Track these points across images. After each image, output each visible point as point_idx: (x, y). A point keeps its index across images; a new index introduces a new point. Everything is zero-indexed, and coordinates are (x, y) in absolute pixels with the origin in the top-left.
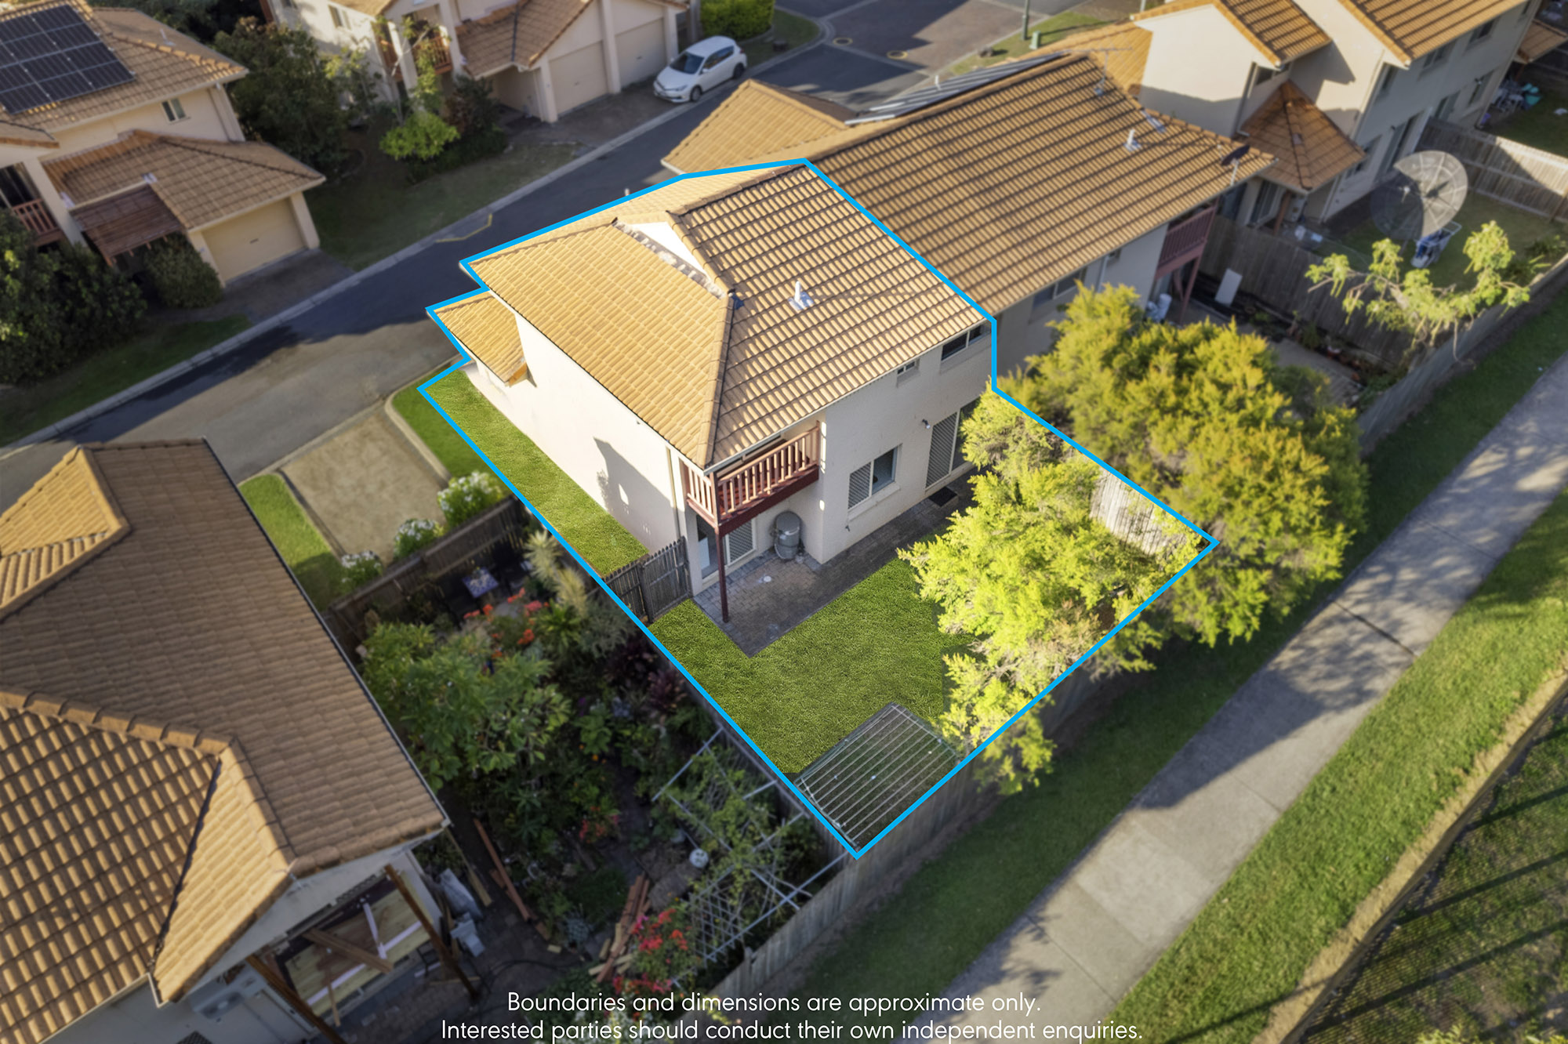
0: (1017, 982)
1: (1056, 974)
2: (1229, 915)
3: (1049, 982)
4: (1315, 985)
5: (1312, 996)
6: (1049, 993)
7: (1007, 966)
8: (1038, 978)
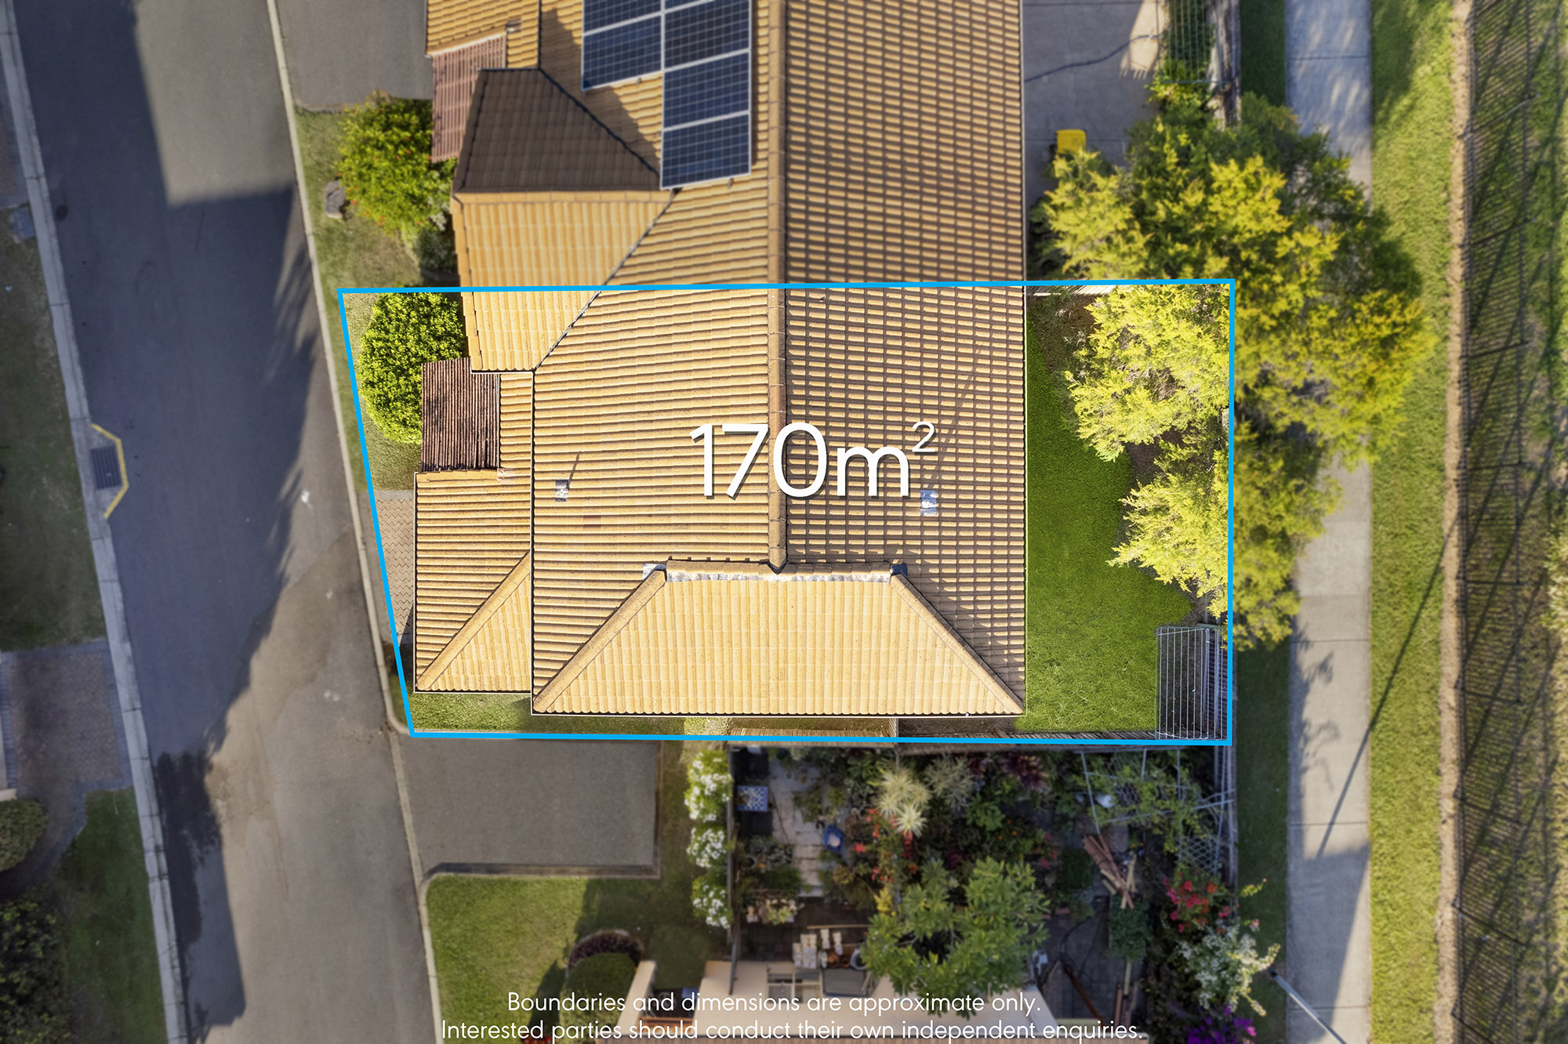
0: (1317, 680)
1: (1330, 656)
2: (1388, 534)
3: (1331, 663)
4: (1451, 529)
5: (1454, 539)
6: (1335, 670)
7: (1306, 677)
8: (1324, 667)
